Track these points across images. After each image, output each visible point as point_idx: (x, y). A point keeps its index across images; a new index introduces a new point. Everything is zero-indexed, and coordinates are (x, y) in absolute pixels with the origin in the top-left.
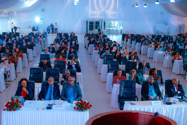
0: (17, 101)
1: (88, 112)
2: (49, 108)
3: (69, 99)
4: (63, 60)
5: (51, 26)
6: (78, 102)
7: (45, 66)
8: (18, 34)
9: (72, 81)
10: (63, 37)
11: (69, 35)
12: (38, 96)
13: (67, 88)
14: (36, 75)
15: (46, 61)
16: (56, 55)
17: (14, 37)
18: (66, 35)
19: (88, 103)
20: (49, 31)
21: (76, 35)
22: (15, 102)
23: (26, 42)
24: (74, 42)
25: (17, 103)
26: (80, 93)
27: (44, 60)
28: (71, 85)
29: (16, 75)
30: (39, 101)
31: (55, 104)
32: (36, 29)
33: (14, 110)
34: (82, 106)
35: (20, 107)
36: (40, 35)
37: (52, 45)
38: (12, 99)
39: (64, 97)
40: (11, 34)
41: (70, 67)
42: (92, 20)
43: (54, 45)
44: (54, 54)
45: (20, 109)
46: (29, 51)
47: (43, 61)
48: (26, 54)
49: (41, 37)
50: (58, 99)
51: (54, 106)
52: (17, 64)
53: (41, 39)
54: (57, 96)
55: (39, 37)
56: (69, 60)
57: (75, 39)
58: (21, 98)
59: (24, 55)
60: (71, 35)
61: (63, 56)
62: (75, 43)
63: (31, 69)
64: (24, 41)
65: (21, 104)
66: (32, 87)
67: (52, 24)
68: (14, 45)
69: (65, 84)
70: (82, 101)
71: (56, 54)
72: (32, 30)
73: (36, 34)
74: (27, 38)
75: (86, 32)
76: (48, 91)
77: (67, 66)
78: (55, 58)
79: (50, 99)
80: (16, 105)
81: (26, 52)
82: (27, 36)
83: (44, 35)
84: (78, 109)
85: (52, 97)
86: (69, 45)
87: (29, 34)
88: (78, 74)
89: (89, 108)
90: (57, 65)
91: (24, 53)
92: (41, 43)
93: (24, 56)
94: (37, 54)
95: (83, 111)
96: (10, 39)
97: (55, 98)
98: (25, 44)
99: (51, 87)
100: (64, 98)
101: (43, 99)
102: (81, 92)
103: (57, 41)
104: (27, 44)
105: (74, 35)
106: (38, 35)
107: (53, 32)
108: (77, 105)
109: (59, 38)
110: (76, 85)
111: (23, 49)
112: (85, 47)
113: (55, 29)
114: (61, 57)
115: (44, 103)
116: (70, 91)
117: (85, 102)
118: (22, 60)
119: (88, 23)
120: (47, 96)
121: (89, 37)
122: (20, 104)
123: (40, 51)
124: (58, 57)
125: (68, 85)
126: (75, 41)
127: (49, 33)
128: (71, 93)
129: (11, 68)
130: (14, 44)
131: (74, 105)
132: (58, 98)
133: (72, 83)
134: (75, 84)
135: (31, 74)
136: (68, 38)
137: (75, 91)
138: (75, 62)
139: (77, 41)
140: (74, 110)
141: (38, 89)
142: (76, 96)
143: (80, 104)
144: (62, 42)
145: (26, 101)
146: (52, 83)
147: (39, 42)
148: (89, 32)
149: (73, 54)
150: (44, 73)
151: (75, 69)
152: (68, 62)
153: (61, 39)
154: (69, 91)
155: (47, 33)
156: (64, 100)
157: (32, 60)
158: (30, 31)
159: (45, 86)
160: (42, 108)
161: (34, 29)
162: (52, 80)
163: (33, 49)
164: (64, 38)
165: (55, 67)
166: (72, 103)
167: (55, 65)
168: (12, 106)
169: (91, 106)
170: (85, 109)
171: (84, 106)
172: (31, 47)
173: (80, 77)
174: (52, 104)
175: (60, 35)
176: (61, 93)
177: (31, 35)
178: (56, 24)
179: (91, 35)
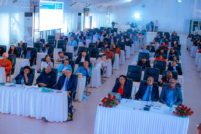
0: (114, 97)
1: (188, 119)
2: (147, 109)
3: (168, 102)
4: (162, 60)
5: (151, 23)
6: (178, 107)
7: (143, 65)
8: (116, 30)
9: (173, 83)
10: (163, 36)
11: (171, 34)
12: (135, 96)
13: (167, 91)
14: (134, 74)
15: (145, 60)
16: (155, 55)
17: (112, 33)
18: (167, 34)
19: (190, 109)
20: (148, 29)
21: (177, 35)
22: (112, 98)
23: (125, 39)
24: (175, 43)
25: (113, 100)
26: (181, 98)
27: (144, 58)
28: (172, 87)
29: (112, 72)
30: (136, 101)
31: (152, 106)
32: (134, 25)
33: (111, 107)
34: (183, 112)
35: (117, 104)
36: (139, 32)
37: (152, 43)
38: (109, 95)
39: (163, 99)
40: (109, 30)
41: (171, 68)
42: (197, 20)
43: (154, 43)
44: (154, 53)
45: (116, 106)
46: (127, 47)
47: (142, 60)
48: (124, 51)
49: (140, 34)
50: (156, 101)
51: (152, 108)
52: (114, 60)
53: (140, 37)
54: (155, 97)
55: (138, 34)
56: (170, 61)
57: (177, 39)
58: (118, 95)
59: (122, 51)
60: (172, 35)
61: (163, 57)
62: (177, 43)
63: (129, 66)
64: (122, 37)
65: (118, 101)
66: (130, 85)
67: (152, 21)
68: (112, 41)
69: (165, 86)
70: (183, 106)
71: (156, 53)
72: (130, 26)
73: (135, 31)
74: (126, 34)
75: (189, 33)
76: (146, 91)
77: (167, 68)
78: (155, 58)
79: (147, 100)
80: (112, 102)
81: (123, 49)
82: (125, 33)
83: (143, 33)
84: (177, 114)
85: (150, 98)
86: (170, 45)
87: (128, 30)
88: (179, 76)
89: (190, 115)
90: (157, 65)
91: (122, 49)
92: (139, 40)
93: (121, 53)
94: (135, 52)
95: (183, 117)
96: (107, 35)
97: (153, 100)
98: (123, 41)
99: (149, 87)
100: (163, 101)
101: (140, 99)
102: (182, 96)
103: (157, 40)
104: (125, 41)
105: (176, 35)
106: (137, 33)
107: (152, 31)
108: (177, 109)
109: (159, 37)
110: (177, 89)
111: (121, 45)
112: (187, 49)
113: (156, 27)
114: (161, 57)
115: (141, 103)
116: (170, 94)
117: (186, 107)
118: (120, 57)
119: (193, 23)
120: (145, 97)
121: (193, 38)
122: (116, 101)
123: (137, 49)
124: (158, 57)
125: (168, 87)
126: (177, 41)
127: (148, 31)
128: (171, 96)
129: (108, 64)
130: (112, 39)
131: (174, 110)
132: (157, 99)
133: (173, 85)
134: (176, 87)
135: (128, 72)
136: (169, 38)
137: (175, 95)
138: (177, 64)
139: (179, 42)
140: (173, 115)
141: (135, 88)
142: (176, 100)
143: (181, 109)
144: (163, 41)
145: (123, 99)
146: (152, 83)
147: (138, 40)
148: (192, 33)
149: (174, 55)
150: (143, 73)
151: (175, 71)
152: (169, 62)
153: (162, 38)
154: (168, 93)
155: (147, 30)
156: (163, 103)
157: (129, 58)
158: (129, 27)
159: (144, 86)
160: (139, 108)
161: (132, 26)
162: (152, 80)
163: (131, 46)
164: (165, 37)
165: (154, 67)
166: (172, 107)
167: (154, 65)
168: (109, 102)
169: (192, 112)
170: (186, 115)
171: (185, 111)
172: (130, 44)
173: (181, 80)
174: (150, 105)
175: (160, 33)
176: (160, 95)
177: (130, 32)
178: (157, 22)
179: (195, 36)
